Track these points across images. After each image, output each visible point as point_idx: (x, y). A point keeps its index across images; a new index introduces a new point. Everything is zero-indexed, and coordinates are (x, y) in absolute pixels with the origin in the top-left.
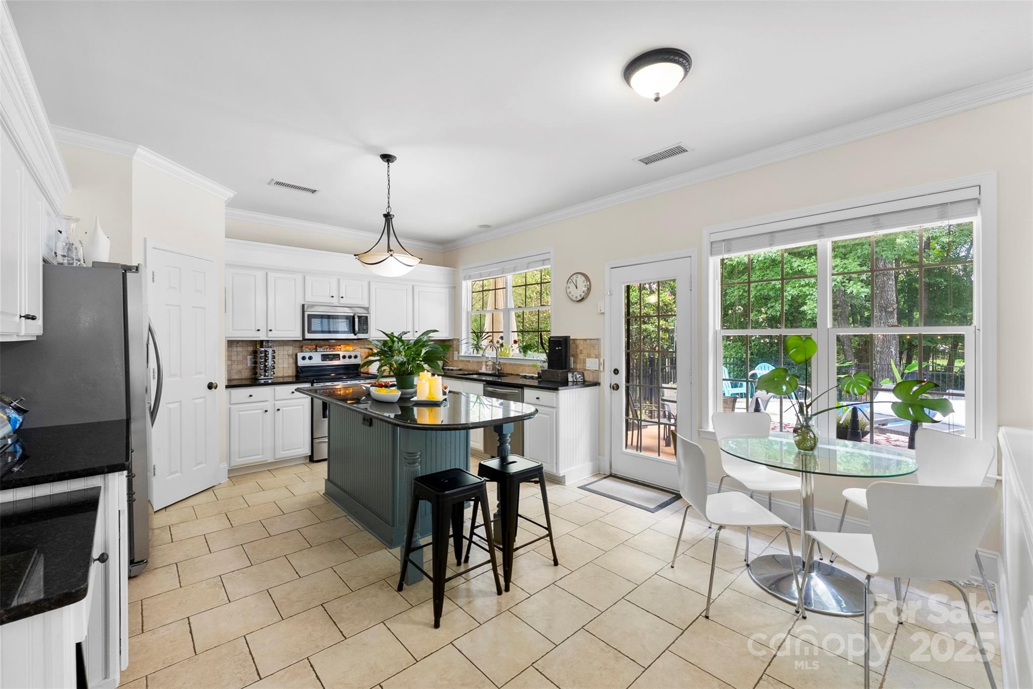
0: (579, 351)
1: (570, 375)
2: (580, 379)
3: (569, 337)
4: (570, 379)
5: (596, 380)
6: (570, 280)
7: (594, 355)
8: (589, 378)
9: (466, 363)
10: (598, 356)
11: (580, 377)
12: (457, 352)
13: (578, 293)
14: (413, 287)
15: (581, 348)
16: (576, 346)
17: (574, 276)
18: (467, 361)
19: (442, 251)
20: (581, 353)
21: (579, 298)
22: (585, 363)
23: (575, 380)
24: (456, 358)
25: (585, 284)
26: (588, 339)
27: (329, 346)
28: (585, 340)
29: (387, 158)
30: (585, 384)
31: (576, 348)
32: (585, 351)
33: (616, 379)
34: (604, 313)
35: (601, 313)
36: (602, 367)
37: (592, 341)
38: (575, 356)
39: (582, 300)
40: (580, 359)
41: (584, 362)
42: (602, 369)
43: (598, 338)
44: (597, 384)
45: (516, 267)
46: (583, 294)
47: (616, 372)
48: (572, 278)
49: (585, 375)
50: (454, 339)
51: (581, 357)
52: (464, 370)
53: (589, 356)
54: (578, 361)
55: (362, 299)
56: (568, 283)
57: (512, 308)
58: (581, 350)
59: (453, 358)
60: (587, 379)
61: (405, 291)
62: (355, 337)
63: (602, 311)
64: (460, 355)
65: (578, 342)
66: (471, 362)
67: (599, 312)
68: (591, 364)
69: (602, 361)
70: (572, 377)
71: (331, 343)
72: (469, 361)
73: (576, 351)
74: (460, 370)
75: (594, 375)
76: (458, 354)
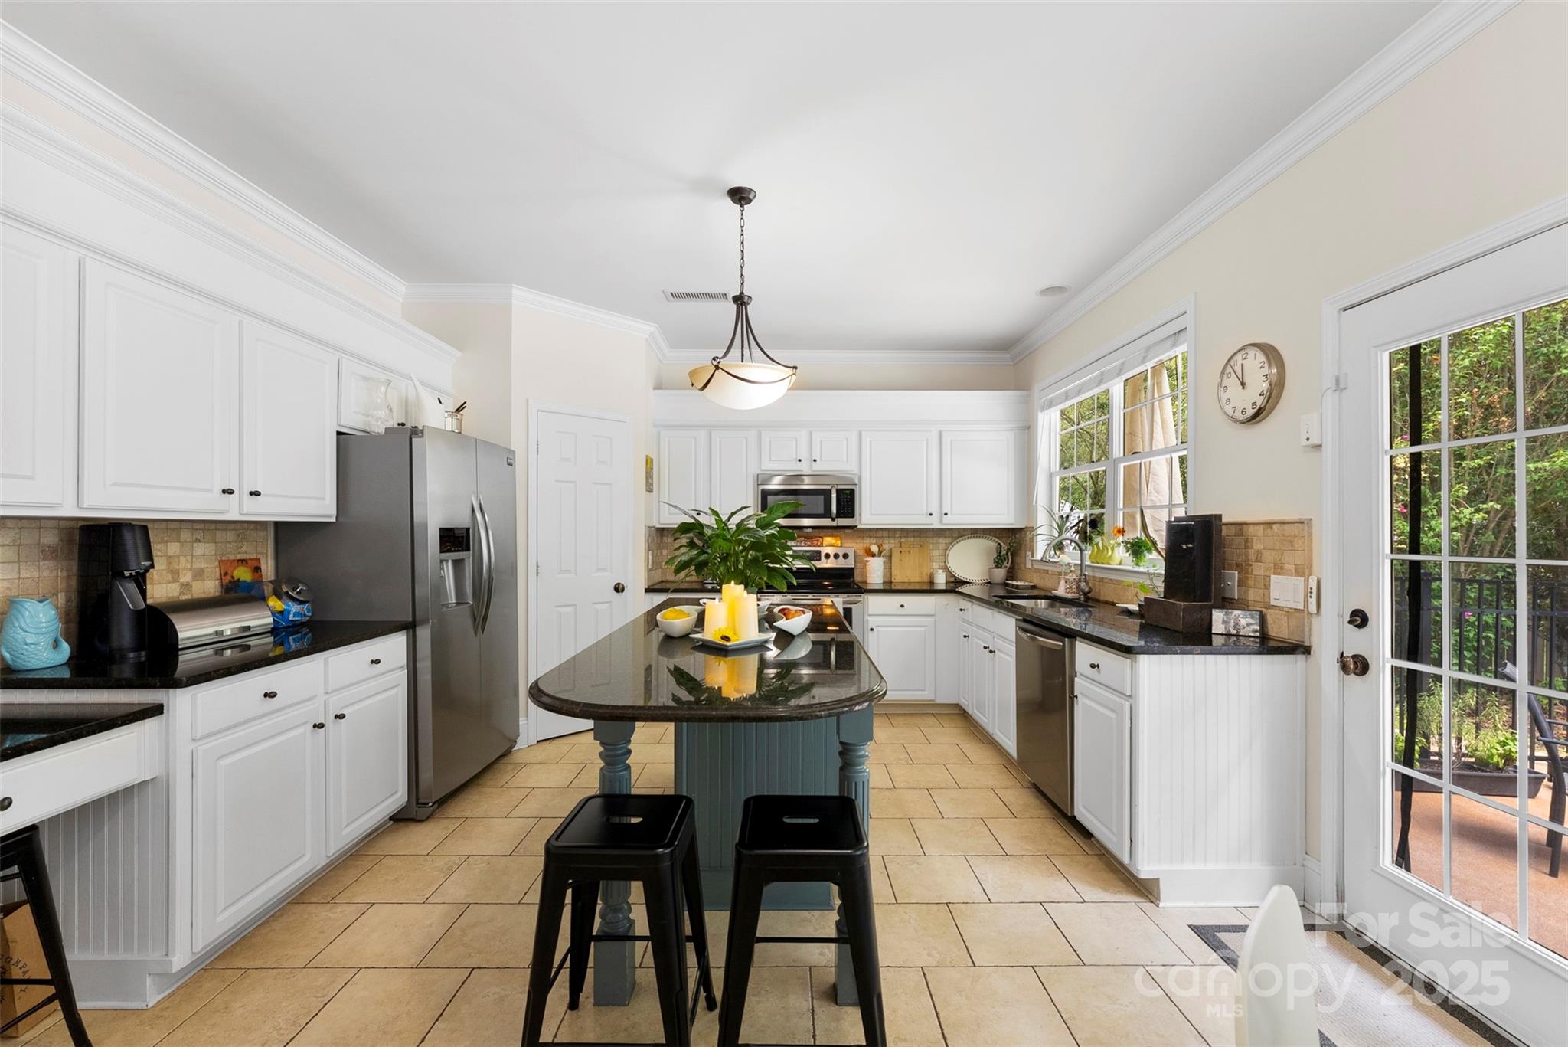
0: (1252, 557)
1: (1218, 616)
2: (1247, 628)
3: (1219, 517)
4: (1218, 627)
5: (1295, 638)
6: (1229, 369)
7: (1292, 567)
8: (1279, 629)
9: (1044, 575)
10: (1303, 571)
11: (1249, 625)
12: (1030, 553)
13: (1250, 398)
14: (940, 433)
15: (1257, 546)
16: (1247, 541)
17: (1239, 357)
18: (1044, 570)
19: (1012, 363)
20: (1258, 560)
21: (1250, 412)
22: (1267, 587)
23: (1234, 632)
24: (1029, 565)
25: (1266, 371)
26: (1275, 523)
27: (805, 538)
28: (1269, 524)
29: (740, 196)
30: (1267, 644)
31: (1246, 547)
32: (1269, 557)
33: (1356, 642)
34: (1320, 446)
35: (1313, 447)
36: (1313, 602)
37: (1286, 527)
38: (1243, 568)
39: (1258, 415)
40: (1256, 576)
41: (1265, 586)
42: (1313, 608)
43: (1304, 517)
44: (1298, 648)
45: (1123, 364)
46: (1260, 401)
47: (1359, 619)
48: (1232, 362)
49: (1270, 620)
50: (1026, 528)
51: (1258, 570)
52: (1041, 589)
53: (1279, 569)
54: (1251, 582)
55: (847, 461)
56: (1225, 376)
57: (1120, 458)
58: (1258, 552)
59: (1025, 564)
60: (1273, 631)
61: (925, 442)
62: (834, 524)
63: (1315, 441)
64: (1034, 558)
65: (1251, 529)
66: (1050, 572)
67: (1305, 442)
68: (1285, 591)
69: (1313, 585)
70: (1224, 622)
71: (807, 533)
72: (1047, 572)
73: (1247, 556)
74: (1033, 587)
75: (1293, 622)
76: (1033, 556)
